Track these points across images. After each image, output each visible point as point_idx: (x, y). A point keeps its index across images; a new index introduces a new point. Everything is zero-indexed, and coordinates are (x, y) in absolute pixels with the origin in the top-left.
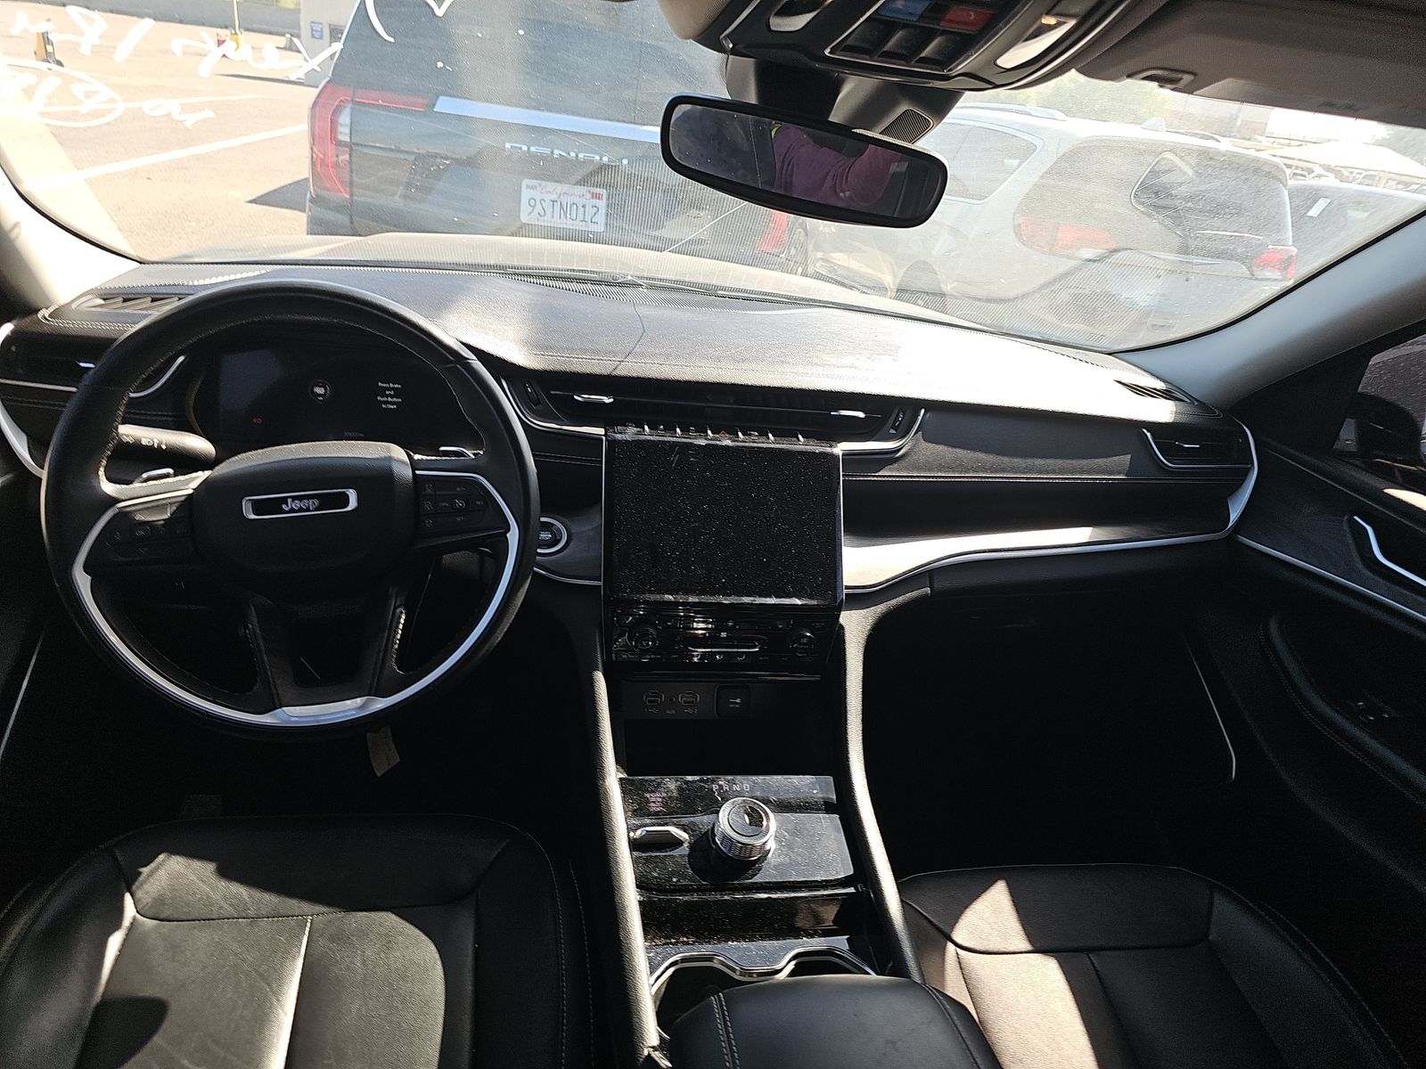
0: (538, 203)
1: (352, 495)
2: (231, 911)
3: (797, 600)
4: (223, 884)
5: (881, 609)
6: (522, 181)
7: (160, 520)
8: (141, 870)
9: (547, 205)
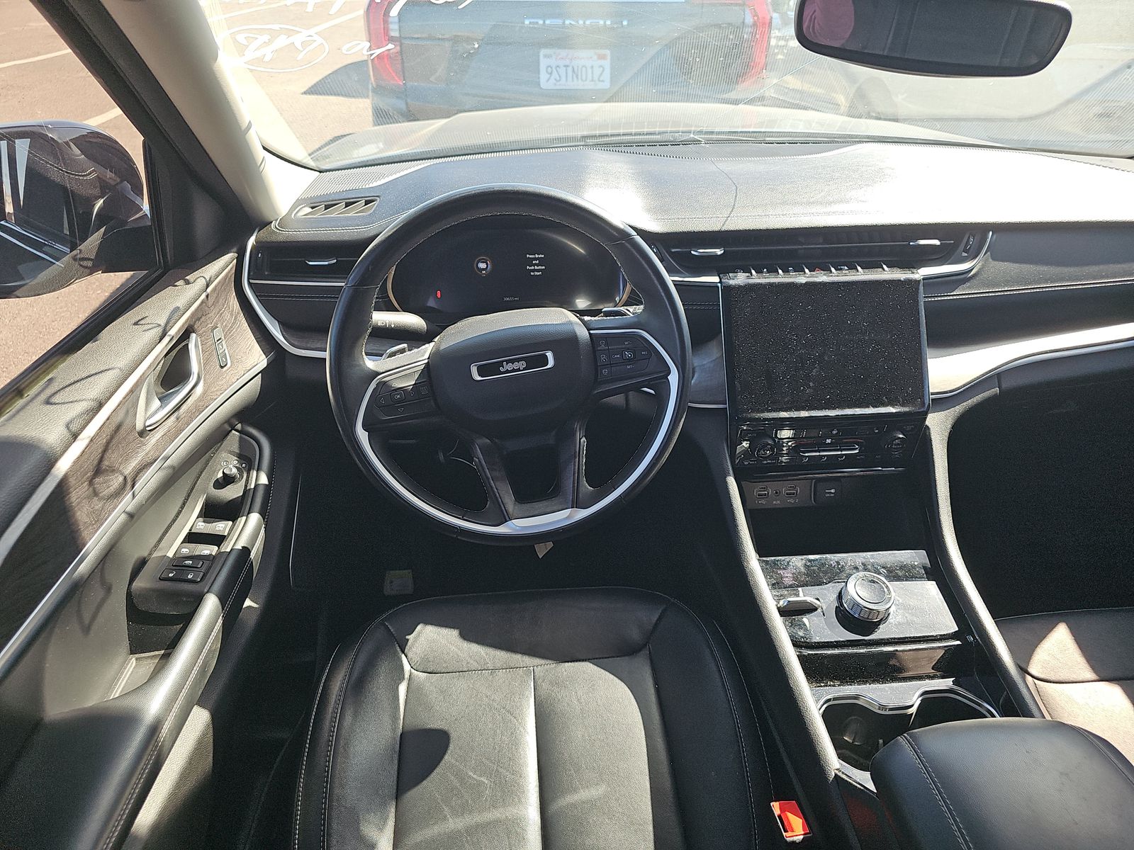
0: (554, 70)
1: (549, 355)
2: (475, 665)
3: (891, 408)
4: (466, 645)
5: (958, 409)
6: (539, 53)
7: (409, 386)
8: (407, 637)
9: (562, 71)
